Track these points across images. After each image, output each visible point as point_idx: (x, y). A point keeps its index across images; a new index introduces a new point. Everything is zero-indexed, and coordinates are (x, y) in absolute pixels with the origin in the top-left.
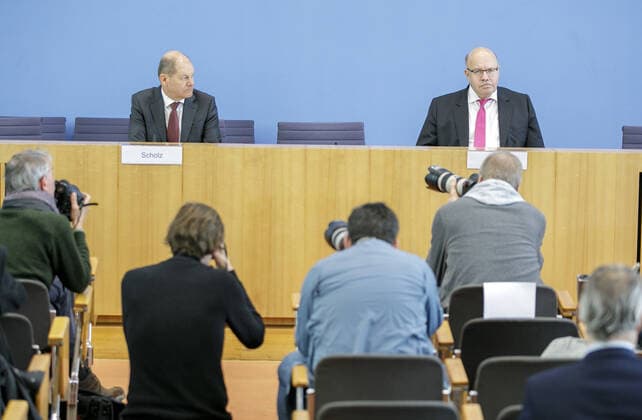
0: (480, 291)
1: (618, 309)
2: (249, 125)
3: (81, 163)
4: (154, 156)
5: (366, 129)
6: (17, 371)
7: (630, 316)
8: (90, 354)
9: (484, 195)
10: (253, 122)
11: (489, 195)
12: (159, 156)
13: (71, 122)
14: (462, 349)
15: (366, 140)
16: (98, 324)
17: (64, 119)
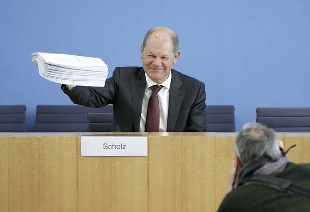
3: (36, 156)
4: (116, 147)
12: (123, 147)
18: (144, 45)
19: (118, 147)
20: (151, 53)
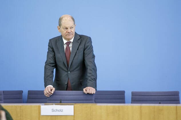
10: (124, 92)
12: (61, 111)
17: (22, 92)
18: (60, 25)
19: (59, 111)
20: (65, 27)
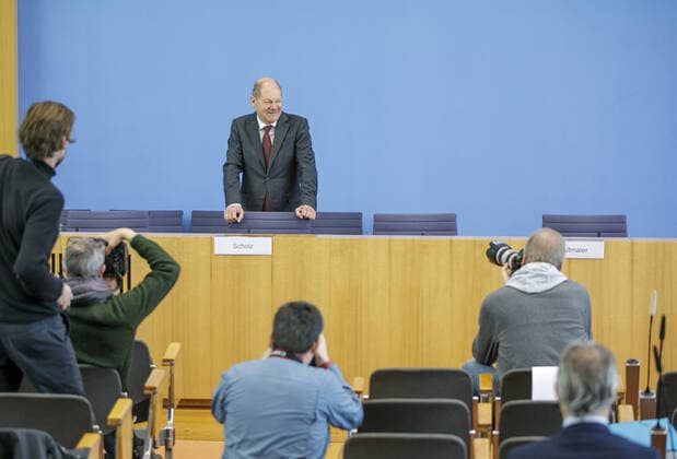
0: (529, 375)
1: (597, 388)
2: (358, 216)
5: (458, 220)
6: (63, 449)
7: (607, 394)
8: (171, 434)
9: (525, 283)
10: (361, 214)
11: (529, 283)
12: (250, 247)
13: (187, 215)
14: (500, 430)
15: (459, 232)
16: (179, 407)
17: (181, 213)
19: (246, 247)
20: (269, 100)
